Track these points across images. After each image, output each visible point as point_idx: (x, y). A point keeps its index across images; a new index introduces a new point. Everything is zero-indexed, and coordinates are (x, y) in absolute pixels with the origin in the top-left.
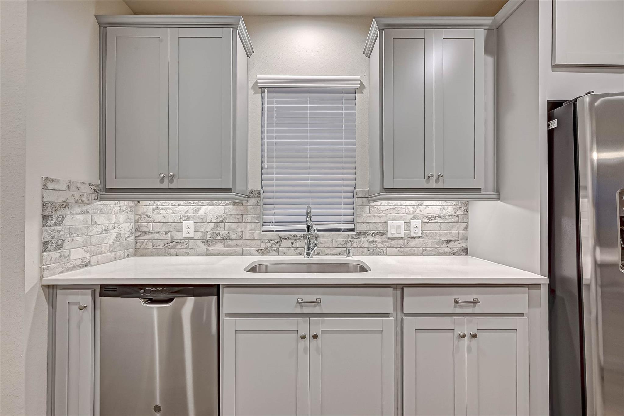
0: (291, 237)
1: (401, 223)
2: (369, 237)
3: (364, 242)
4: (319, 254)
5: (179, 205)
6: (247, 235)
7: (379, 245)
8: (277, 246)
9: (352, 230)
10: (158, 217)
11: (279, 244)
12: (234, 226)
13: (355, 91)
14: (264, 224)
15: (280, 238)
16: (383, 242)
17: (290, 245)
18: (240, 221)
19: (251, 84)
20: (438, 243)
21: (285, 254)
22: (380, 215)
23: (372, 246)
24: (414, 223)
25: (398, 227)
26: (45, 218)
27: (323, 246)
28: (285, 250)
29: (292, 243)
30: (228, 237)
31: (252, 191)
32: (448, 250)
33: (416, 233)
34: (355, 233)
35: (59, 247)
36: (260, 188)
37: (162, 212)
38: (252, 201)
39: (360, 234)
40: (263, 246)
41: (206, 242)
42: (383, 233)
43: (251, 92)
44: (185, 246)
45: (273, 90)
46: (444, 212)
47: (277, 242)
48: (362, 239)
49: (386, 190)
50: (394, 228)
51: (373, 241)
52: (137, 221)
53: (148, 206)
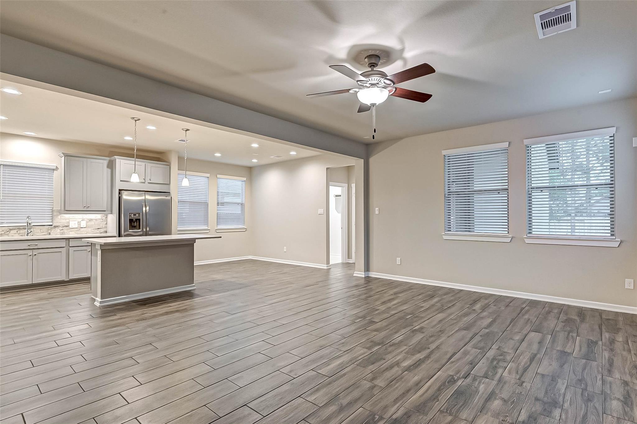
0: (16, 228)
1: (76, 222)
2: (60, 227)
4: (33, 235)
7: (65, 231)
8: (8, 233)
9: (52, 225)
11: (9, 232)
13: (54, 170)
15: (10, 229)
16: (67, 229)
20: (94, 229)
22: (66, 219)
23: (62, 231)
24: (83, 222)
25: (75, 224)
27: (36, 232)
28: (13, 235)
29: (17, 231)
32: (98, 232)
33: (83, 226)
34: (53, 226)
39: (55, 227)
42: (67, 226)
46: (97, 218)
47: (8, 231)
48: (57, 229)
49: (67, 210)
50: (73, 224)
51: (62, 230)
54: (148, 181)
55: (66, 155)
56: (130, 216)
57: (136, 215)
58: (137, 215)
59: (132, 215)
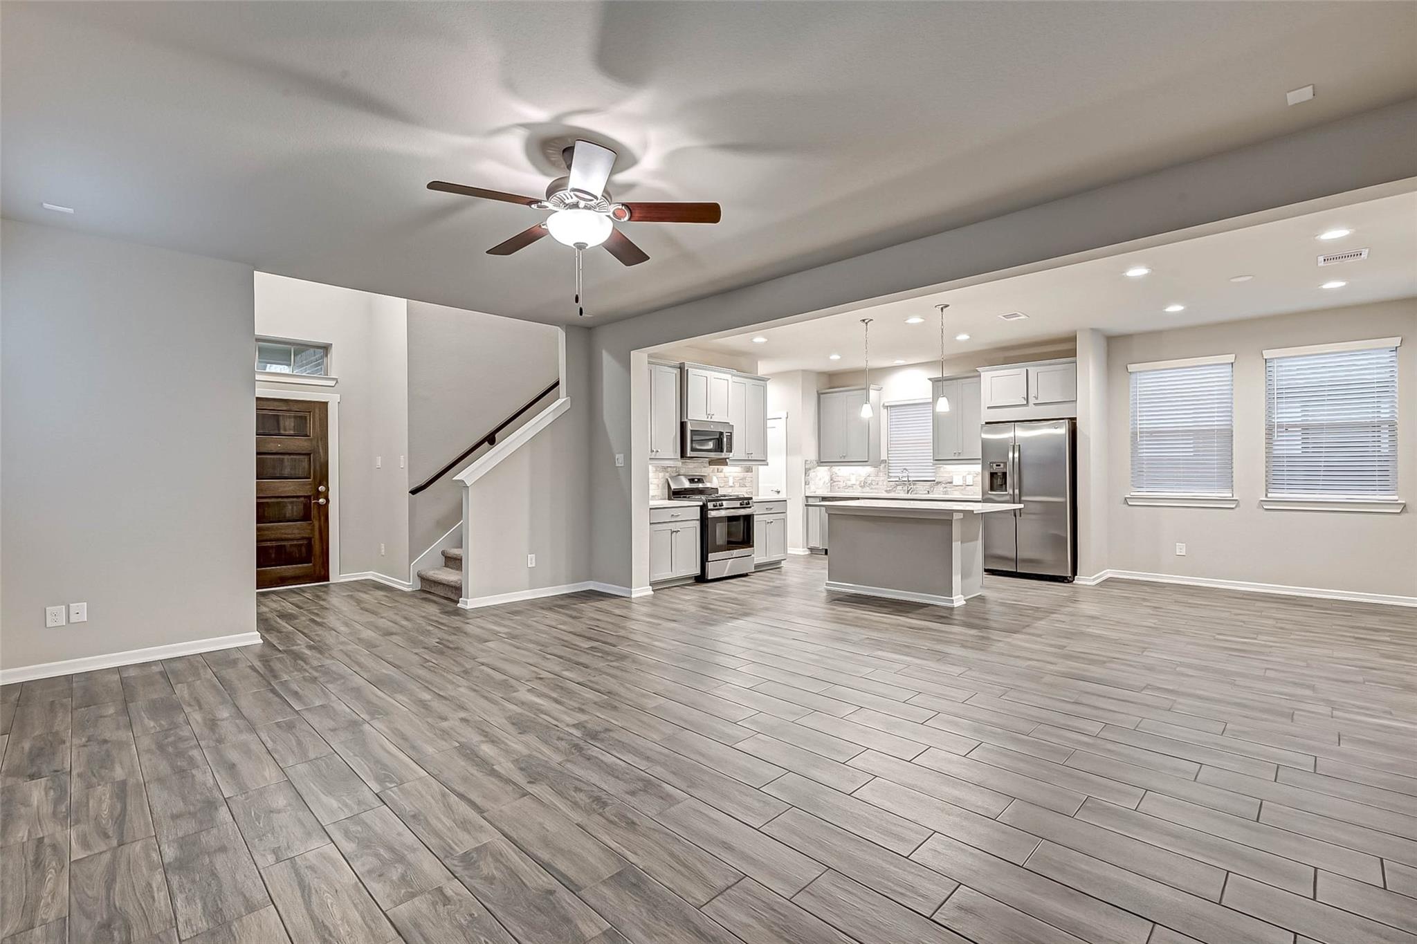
1: (961, 477)
2: (943, 484)
3: (941, 488)
4: (916, 493)
5: (849, 468)
6: (880, 483)
7: (948, 489)
8: (895, 489)
9: (934, 481)
10: (840, 473)
12: (874, 478)
14: (889, 477)
15: (896, 485)
16: (951, 486)
17: (901, 488)
18: (877, 476)
19: (882, 404)
21: (899, 493)
22: (949, 472)
23: (945, 489)
24: (968, 477)
25: (959, 478)
26: (806, 474)
27: (919, 489)
29: (903, 488)
30: (871, 484)
31: (883, 460)
33: (970, 483)
35: (808, 484)
36: (886, 458)
37: (843, 471)
38: (883, 465)
39: (938, 483)
40: (888, 489)
41: (861, 486)
42: (951, 483)
43: (882, 408)
45: (891, 406)
47: (895, 487)
48: (939, 485)
49: (936, 460)
50: (957, 479)
51: (946, 487)
52: (831, 476)
53: (836, 469)
54: (1032, 400)
55: (935, 381)
56: (992, 467)
57: (1000, 465)
58: (1002, 465)
59: (995, 465)
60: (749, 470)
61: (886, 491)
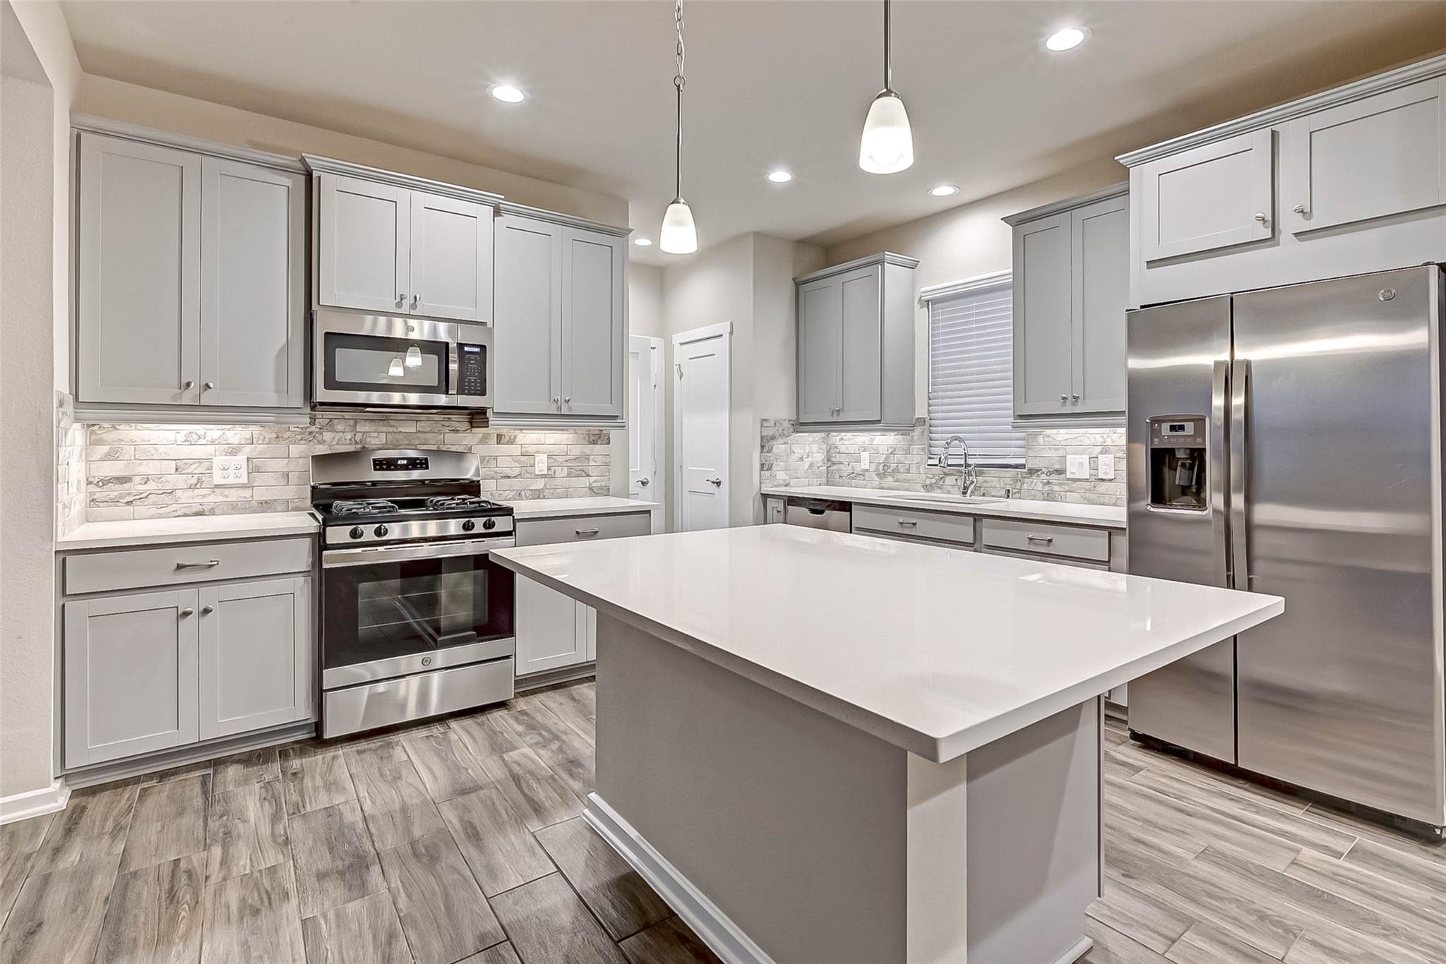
0: (955, 473)
1: (1085, 459)
2: (1043, 476)
3: (1037, 483)
4: (984, 495)
5: (858, 435)
6: (913, 469)
8: (941, 483)
9: (1023, 466)
10: (842, 449)
11: (943, 480)
12: (902, 458)
14: (930, 456)
16: (1061, 484)
17: (954, 482)
18: (908, 452)
19: (917, 299)
21: (949, 493)
22: (1056, 447)
23: (1047, 488)
24: (1095, 459)
25: (1081, 464)
26: (762, 447)
27: (989, 485)
28: (949, 488)
29: (956, 480)
30: (896, 470)
31: (918, 419)
33: (1106, 473)
34: (1026, 470)
35: (770, 469)
36: (925, 416)
37: (846, 442)
38: (918, 430)
39: (1032, 472)
40: (928, 482)
41: (879, 475)
42: (1061, 472)
43: (917, 306)
44: (863, 478)
45: (936, 301)
47: (941, 478)
48: (1034, 479)
49: (1021, 417)
50: (1077, 466)
51: (1048, 483)
52: (828, 451)
53: (836, 437)
54: (1290, 223)
55: (1015, 222)
56: (1155, 433)
57: (1182, 428)
58: (1190, 428)
60: (599, 438)
61: (926, 487)
